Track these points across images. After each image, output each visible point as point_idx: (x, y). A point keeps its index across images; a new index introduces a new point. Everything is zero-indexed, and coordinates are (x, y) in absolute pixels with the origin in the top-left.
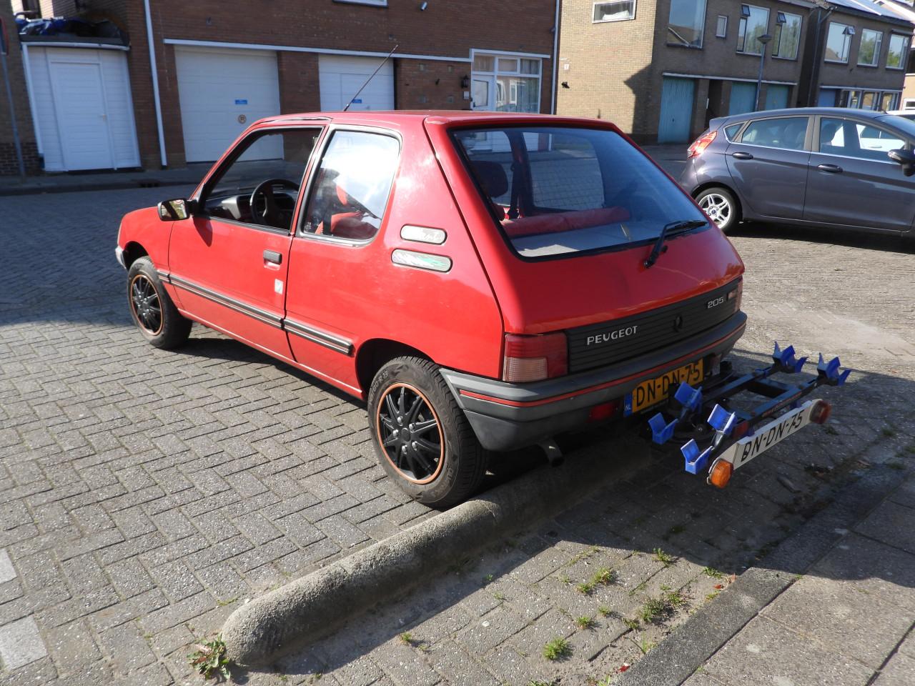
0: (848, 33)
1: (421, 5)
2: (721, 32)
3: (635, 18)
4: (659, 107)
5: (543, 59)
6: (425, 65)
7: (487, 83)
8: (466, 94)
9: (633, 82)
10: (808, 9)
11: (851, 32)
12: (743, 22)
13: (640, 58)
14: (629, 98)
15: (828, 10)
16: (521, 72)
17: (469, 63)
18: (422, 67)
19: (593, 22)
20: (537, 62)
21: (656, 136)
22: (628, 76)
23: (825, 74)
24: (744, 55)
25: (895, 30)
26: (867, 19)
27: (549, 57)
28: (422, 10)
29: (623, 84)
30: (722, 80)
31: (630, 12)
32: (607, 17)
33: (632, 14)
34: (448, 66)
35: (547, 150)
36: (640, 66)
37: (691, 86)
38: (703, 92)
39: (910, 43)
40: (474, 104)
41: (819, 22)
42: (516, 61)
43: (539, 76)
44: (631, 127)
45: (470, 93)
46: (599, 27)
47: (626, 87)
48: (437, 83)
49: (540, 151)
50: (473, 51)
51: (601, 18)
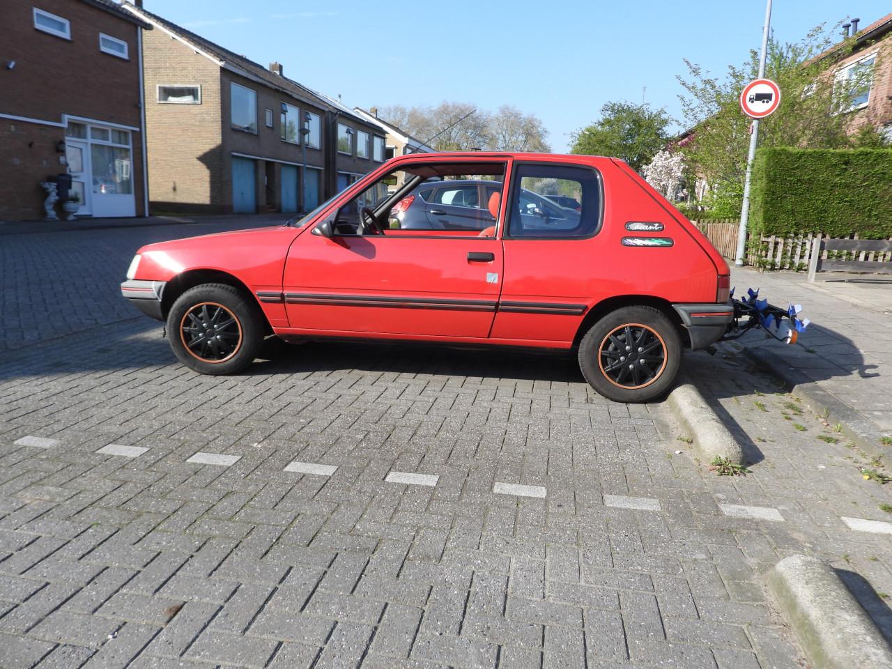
0: (350, 133)
1: (9, 64)
2: (269, 123)
3: (201, 103)
4: (231, 181)
5: (133, 131)
6: (15, 125)
7: (81, 149)
8: (62, 159)
9: (206, 159)
10: (323, 111)
11: (352, 132)
12: (283, 116)
13: (212, 138)
14: (204, 173)
15: (336, 113)
16: (113, 142)
17: (62, 128)
18: (13, 128)
19: (158, 102)
20: (126, 133)
21: (231, 207)
22: (200, 153)
23: (340, 162)
24: (286, 143)
25: (377, 134)
26: (359, 123)
27: (138, 129)
28: (9, 68)
29: (196, 160)
30: (273, 162)
31: (195, 97)
32: (172, 99)
33: (198, 99)
34: (42, 129)
35: (143, 216)
36: (212, 146)
37: (250, 166)
38: (262, 171)
39: (384, 142)
40: (70, 169)
41: (330, 122)
42: (107, 131)
43: (130, 147)
44: (209, 199)
45: (66, 158)
46: (165, 107)
47: (199, 163)
48: (30, 145)
49: (137, 217)
50: (66, 117)
51: (166, 99)
